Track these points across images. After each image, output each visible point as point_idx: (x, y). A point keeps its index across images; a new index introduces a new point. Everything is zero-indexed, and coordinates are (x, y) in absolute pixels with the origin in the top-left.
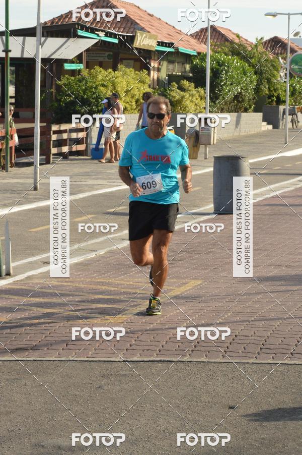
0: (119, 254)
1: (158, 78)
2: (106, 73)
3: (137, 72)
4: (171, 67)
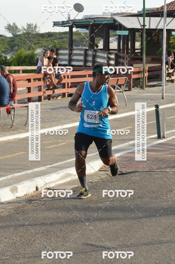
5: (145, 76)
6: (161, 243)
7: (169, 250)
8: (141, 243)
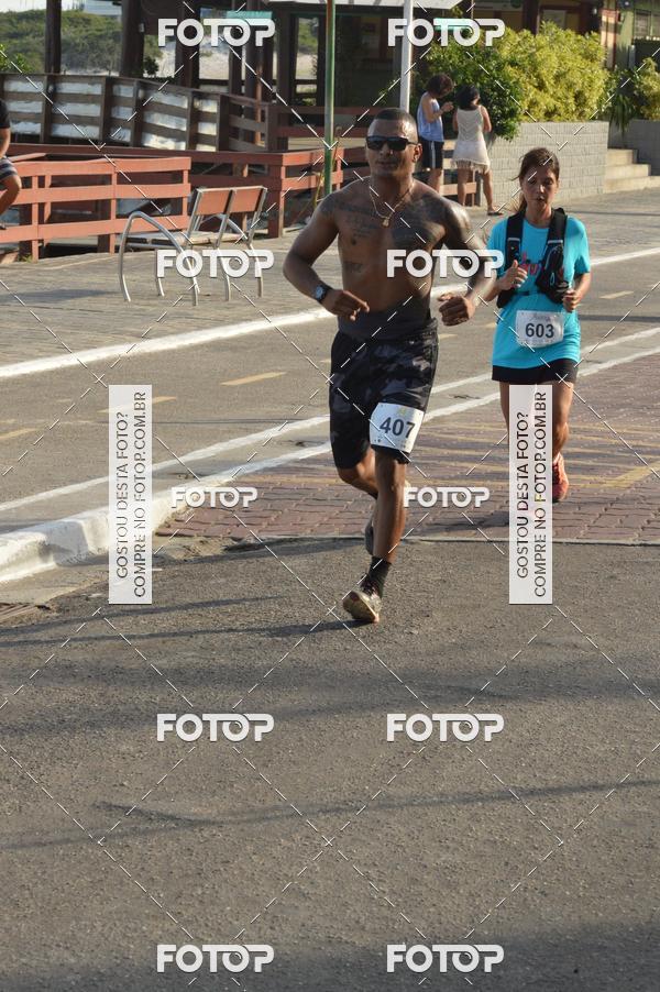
0: (587, 385)
1: (615, 45)
2: (518, 39)
3: (580, 37)
4: (641, 24)
5: (332, 182)
6: (386, 804)
7: (416, 833)
8: (312, 805)
